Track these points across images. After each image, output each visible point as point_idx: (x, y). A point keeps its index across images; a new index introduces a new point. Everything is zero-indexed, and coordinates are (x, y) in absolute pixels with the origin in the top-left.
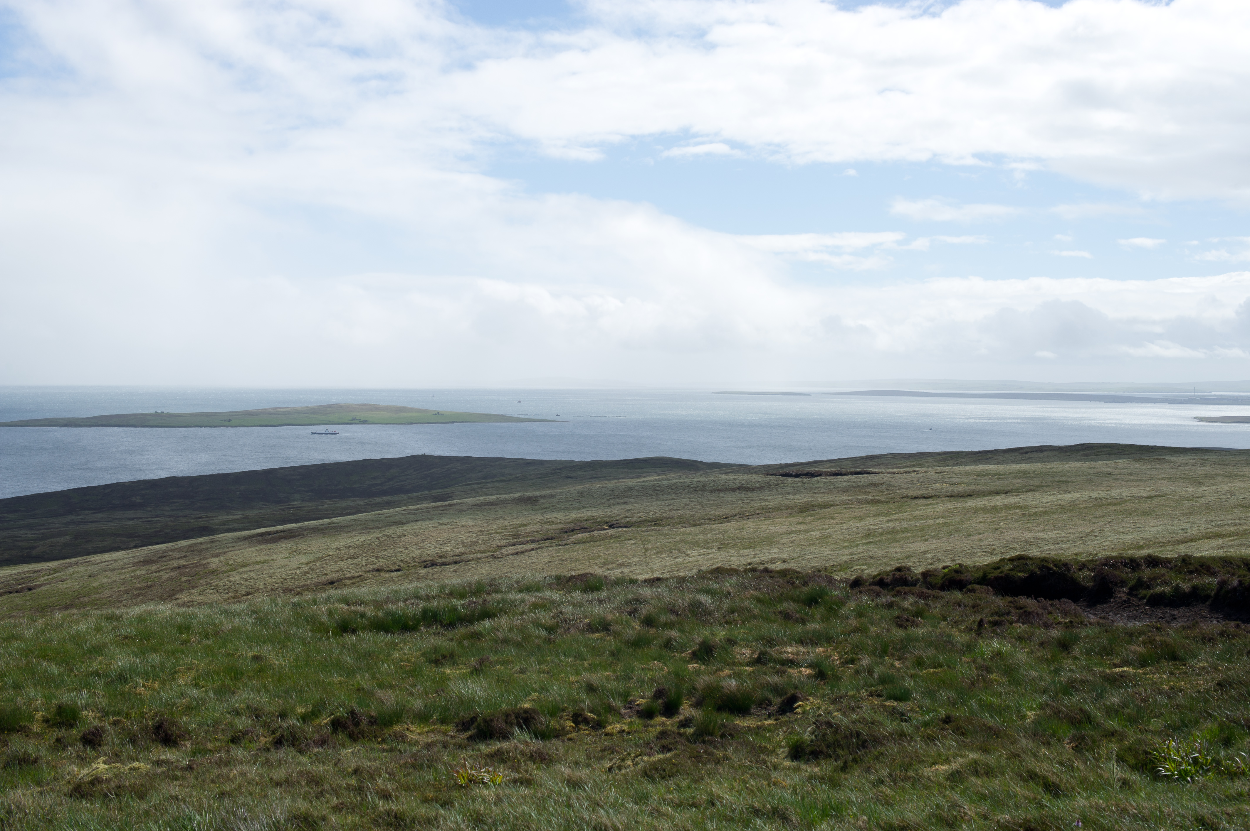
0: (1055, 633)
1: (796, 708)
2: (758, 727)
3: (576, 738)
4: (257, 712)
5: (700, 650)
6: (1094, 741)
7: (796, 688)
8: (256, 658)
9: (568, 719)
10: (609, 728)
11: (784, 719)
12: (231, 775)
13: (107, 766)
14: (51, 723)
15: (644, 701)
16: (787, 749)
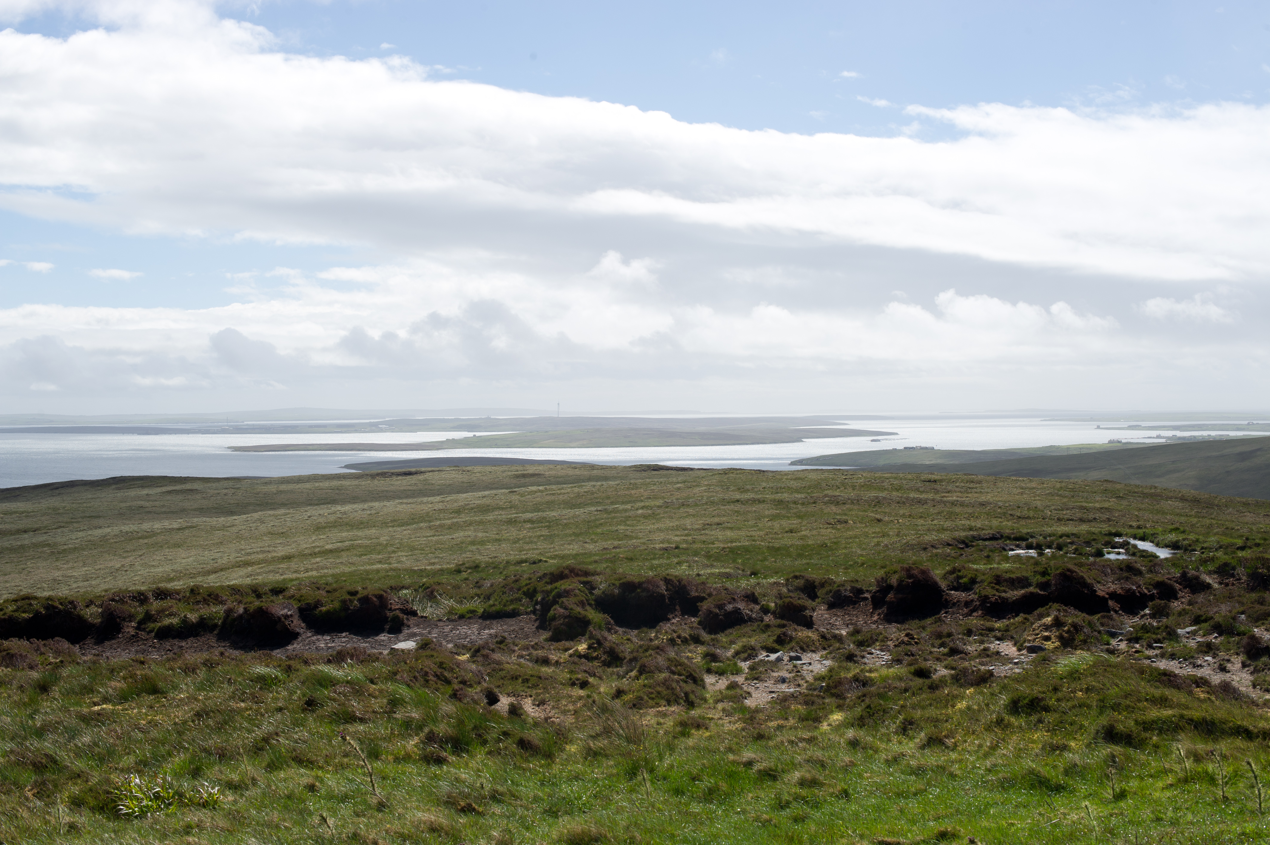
0: (35, 675)
6: (56, 786)
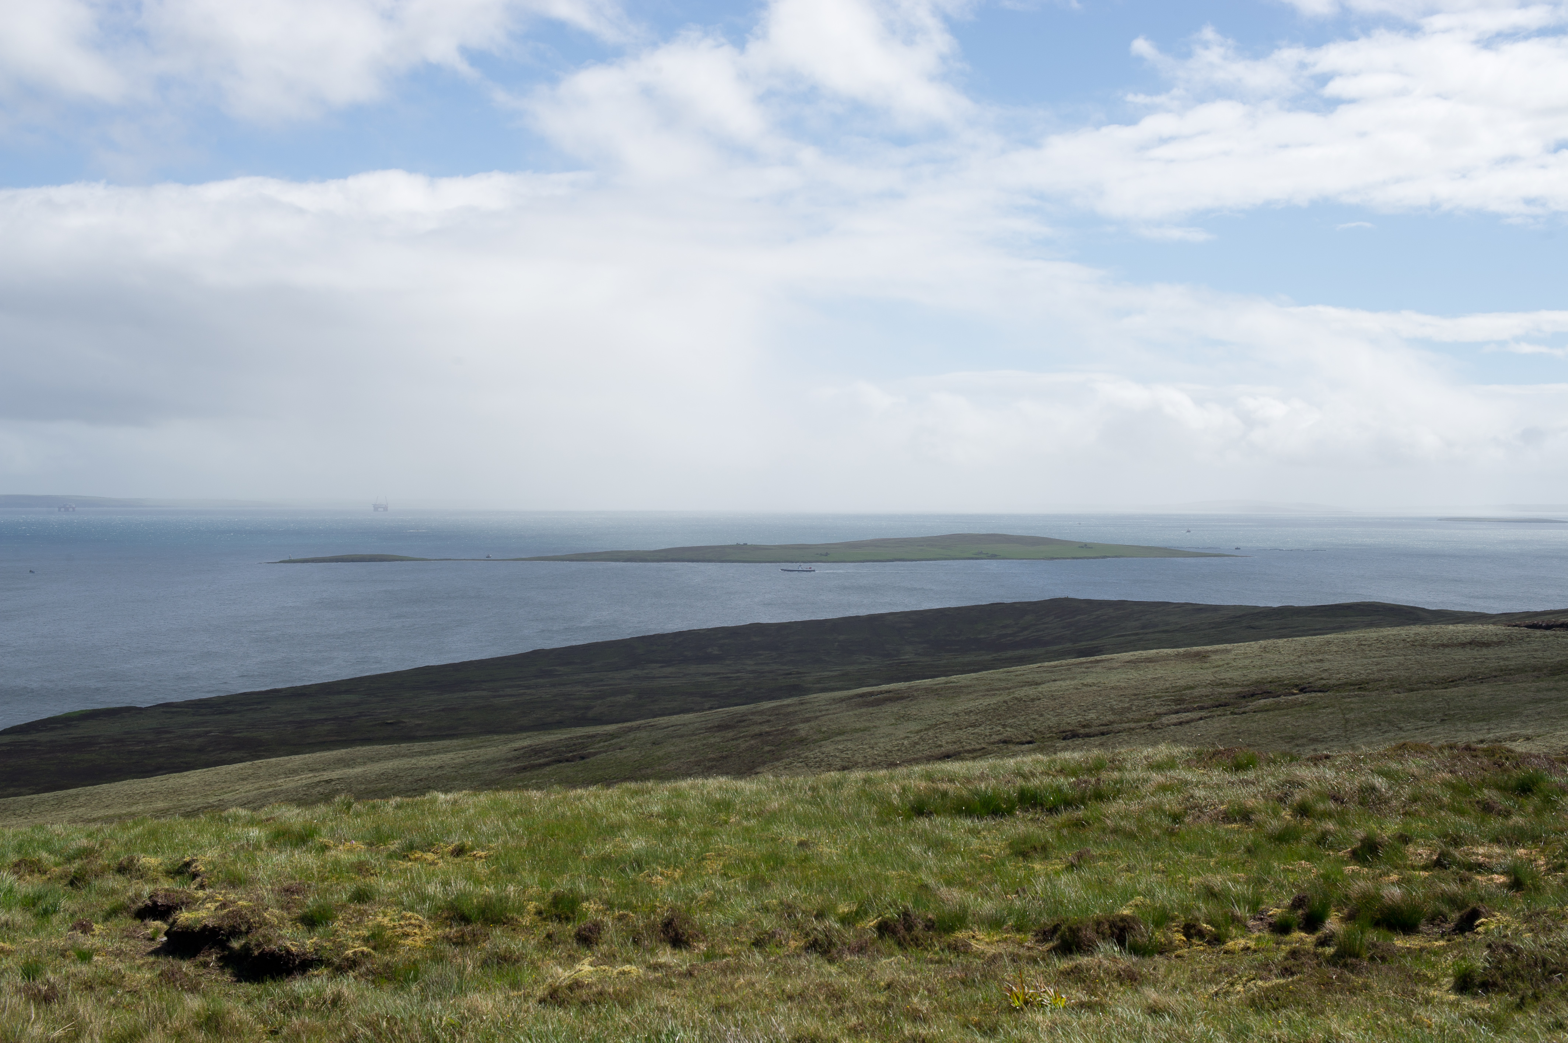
1: (1478, 926)
2: (1422, 950)
3: (1186, 955)
4: (790, 911)
5: (1362, 847)
7: (1482, 900)
8: (802, 844)
9: (1178, 931)
10: (1230, 944)
11: (1459, 939)
12: (736, 986)
13: (592, 969)
14: (545, 915)
15: (1279, 911)
16: (1452, 979)
